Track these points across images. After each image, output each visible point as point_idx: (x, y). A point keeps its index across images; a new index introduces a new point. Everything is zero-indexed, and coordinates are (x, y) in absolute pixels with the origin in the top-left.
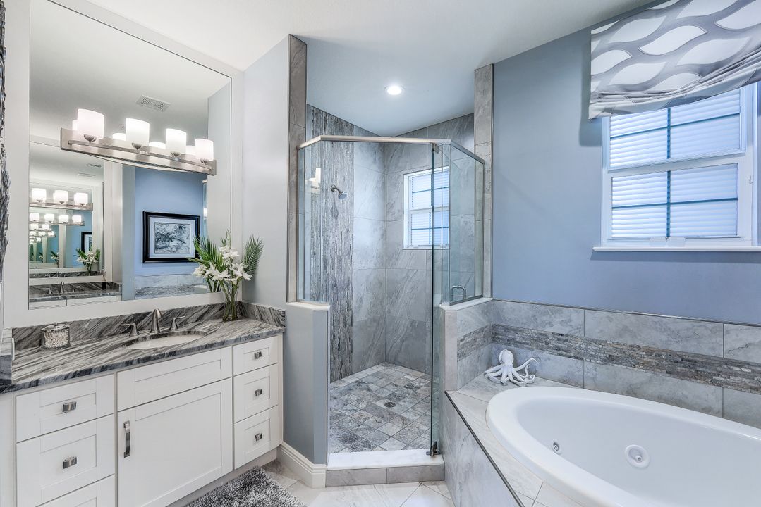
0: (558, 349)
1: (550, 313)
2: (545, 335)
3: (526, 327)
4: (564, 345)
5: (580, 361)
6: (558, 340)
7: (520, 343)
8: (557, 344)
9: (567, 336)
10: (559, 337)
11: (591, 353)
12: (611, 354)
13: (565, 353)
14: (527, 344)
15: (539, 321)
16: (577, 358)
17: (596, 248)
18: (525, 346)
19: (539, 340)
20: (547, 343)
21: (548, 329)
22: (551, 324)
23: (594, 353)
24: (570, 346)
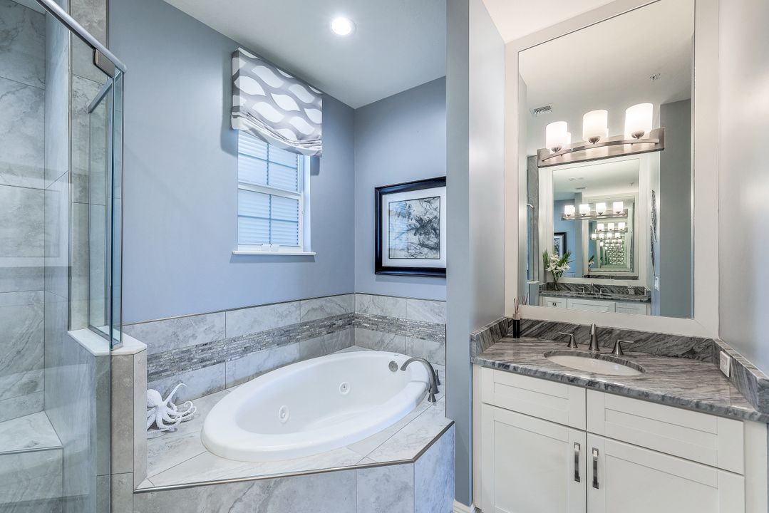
0: (203, 360)
1: (194, 324)
2: (187, 351)
3: (165, 349)
4: (207, 355)
5: (222, 364)
6: (202, 351)
7: (156, 373)
8: (201, 356)
9: (211, 343)
10: (203, 348)
11: (232, 352)
12: (246, 346)
13: (209, 362)
14: (167, 370)
15: (181, 337)
16: (220, 362)
17: (236, 252)
18: (163, 374)
19: (181, 359)
20: (190, 359)
21: (192, 343)
22: (194, 336)
23: (233, 351)
24: (213, 353)
